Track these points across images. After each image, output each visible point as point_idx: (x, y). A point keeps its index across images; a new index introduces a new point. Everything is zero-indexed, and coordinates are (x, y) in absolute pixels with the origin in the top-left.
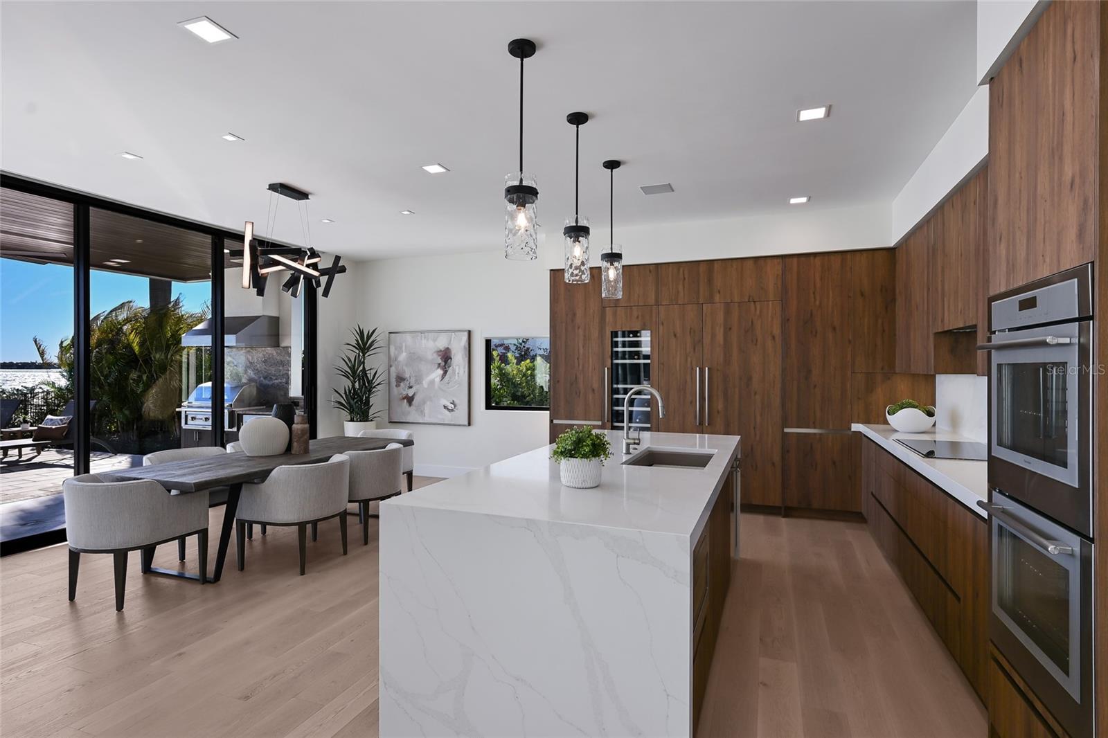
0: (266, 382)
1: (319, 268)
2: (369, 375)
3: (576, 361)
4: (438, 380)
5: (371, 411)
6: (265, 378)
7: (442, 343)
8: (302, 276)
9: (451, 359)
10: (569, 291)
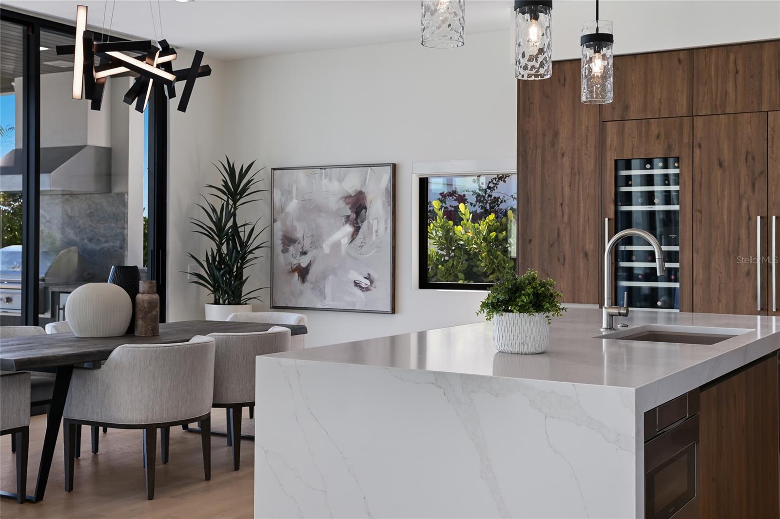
0: (91, 246)
1: (173, 70)
2: (241, 235)
3: (559, 208)
4: (345, 241)
5: (245, 289)
6: (90, 240)
7: (351, 183)
8: (151, 80)
9: (366, 208)
10: (548, 97)
